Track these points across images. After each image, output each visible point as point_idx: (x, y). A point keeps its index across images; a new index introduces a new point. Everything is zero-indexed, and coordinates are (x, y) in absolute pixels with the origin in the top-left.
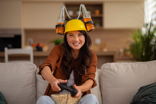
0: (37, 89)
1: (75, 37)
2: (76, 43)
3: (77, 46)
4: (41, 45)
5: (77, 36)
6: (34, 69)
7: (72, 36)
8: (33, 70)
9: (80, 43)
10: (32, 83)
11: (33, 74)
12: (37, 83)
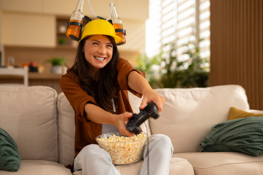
0: (60, 126)
1: (101, 48)
2: (101, 57)
3: (100, 62)
4: (35, 65)
5: (104, 46)
6: (54, 96)
7: (98, 44)
8: (53, 99)
9: (105, 58)
10: (52, 119)
11: (53, 104)
12: (60, 117)
